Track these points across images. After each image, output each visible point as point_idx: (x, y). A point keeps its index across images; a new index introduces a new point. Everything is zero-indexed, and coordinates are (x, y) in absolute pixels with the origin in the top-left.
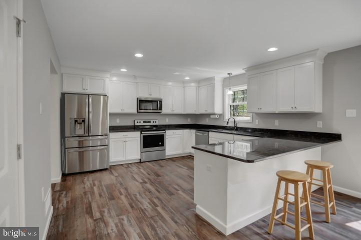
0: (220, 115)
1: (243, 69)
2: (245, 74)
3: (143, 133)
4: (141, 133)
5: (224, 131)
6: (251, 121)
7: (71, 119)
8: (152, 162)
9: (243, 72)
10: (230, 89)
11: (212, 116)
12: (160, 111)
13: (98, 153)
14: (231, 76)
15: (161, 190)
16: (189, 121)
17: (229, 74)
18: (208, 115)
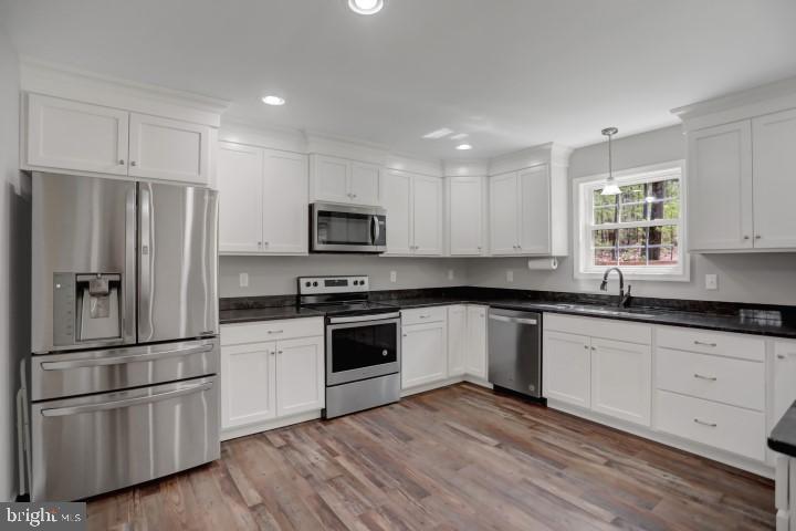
0: (561, 259)
1: (673, 111)
2: (680, 125)
3: (333, 320)
4: (327, 322)
5: (582, 309)
6: (687, 279)
7: (57, 277)
8: (362, 416)
9: (675, 119)
10: (611, 178)
11: (533, 265)
12: (379, 248)
13: (178, 408)
14: (614, 137)
15: (385, 478)
16: (450, 280)
17: (605, 131)
18: (521, 261)
